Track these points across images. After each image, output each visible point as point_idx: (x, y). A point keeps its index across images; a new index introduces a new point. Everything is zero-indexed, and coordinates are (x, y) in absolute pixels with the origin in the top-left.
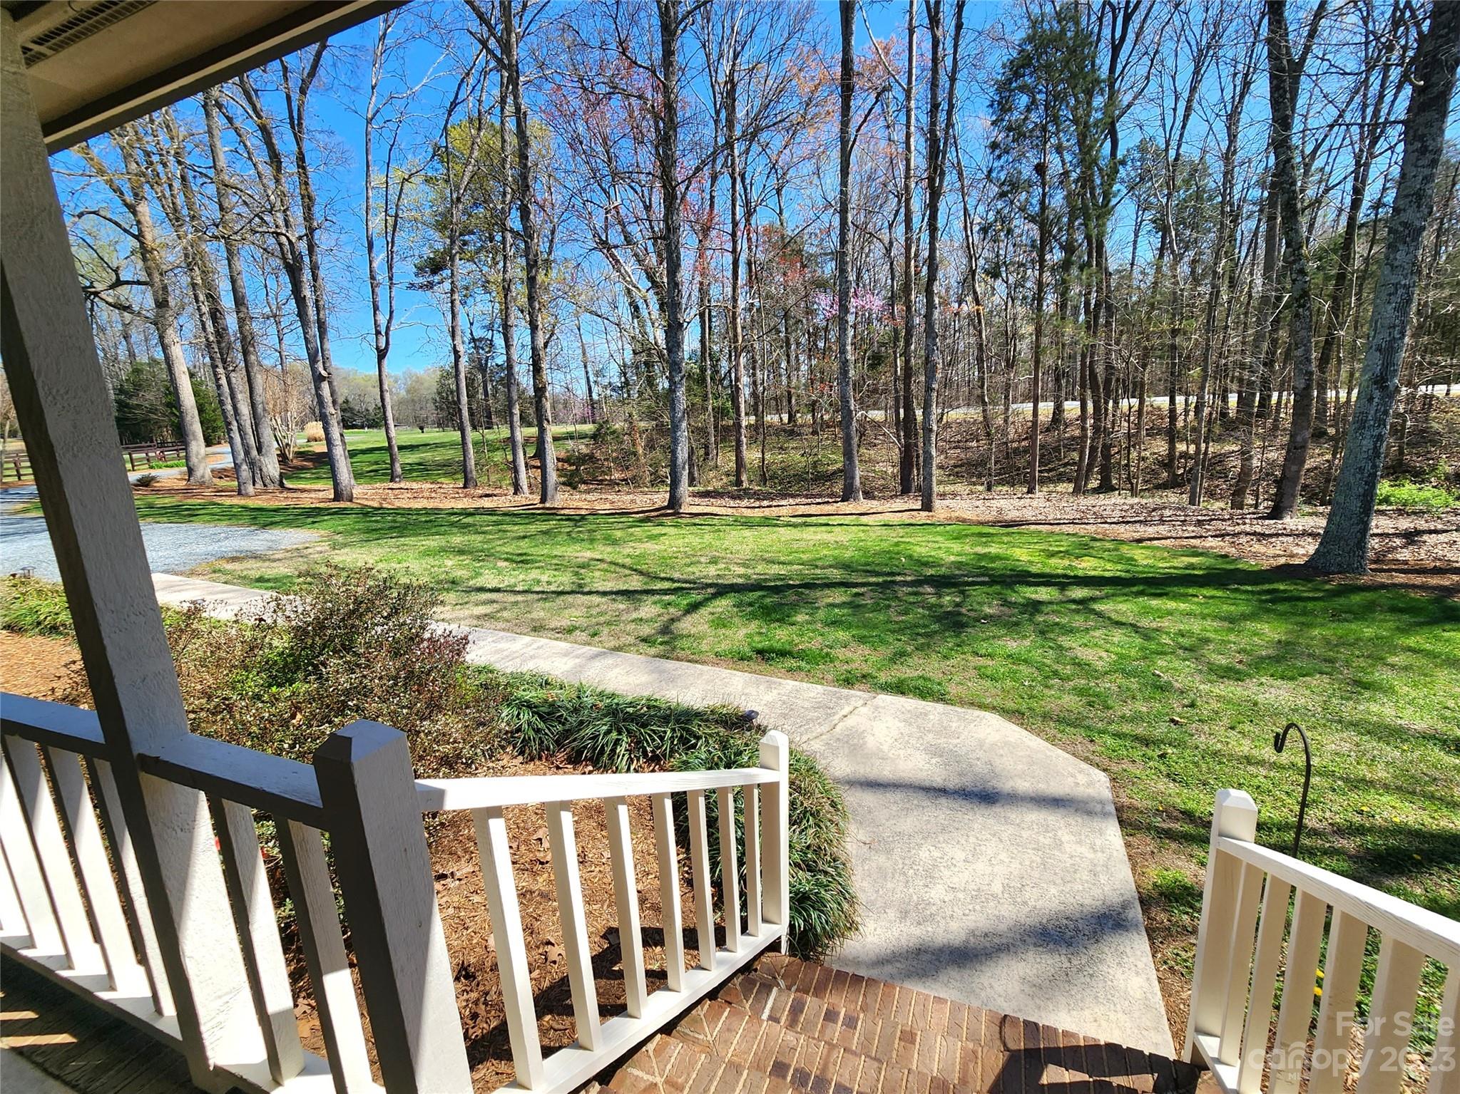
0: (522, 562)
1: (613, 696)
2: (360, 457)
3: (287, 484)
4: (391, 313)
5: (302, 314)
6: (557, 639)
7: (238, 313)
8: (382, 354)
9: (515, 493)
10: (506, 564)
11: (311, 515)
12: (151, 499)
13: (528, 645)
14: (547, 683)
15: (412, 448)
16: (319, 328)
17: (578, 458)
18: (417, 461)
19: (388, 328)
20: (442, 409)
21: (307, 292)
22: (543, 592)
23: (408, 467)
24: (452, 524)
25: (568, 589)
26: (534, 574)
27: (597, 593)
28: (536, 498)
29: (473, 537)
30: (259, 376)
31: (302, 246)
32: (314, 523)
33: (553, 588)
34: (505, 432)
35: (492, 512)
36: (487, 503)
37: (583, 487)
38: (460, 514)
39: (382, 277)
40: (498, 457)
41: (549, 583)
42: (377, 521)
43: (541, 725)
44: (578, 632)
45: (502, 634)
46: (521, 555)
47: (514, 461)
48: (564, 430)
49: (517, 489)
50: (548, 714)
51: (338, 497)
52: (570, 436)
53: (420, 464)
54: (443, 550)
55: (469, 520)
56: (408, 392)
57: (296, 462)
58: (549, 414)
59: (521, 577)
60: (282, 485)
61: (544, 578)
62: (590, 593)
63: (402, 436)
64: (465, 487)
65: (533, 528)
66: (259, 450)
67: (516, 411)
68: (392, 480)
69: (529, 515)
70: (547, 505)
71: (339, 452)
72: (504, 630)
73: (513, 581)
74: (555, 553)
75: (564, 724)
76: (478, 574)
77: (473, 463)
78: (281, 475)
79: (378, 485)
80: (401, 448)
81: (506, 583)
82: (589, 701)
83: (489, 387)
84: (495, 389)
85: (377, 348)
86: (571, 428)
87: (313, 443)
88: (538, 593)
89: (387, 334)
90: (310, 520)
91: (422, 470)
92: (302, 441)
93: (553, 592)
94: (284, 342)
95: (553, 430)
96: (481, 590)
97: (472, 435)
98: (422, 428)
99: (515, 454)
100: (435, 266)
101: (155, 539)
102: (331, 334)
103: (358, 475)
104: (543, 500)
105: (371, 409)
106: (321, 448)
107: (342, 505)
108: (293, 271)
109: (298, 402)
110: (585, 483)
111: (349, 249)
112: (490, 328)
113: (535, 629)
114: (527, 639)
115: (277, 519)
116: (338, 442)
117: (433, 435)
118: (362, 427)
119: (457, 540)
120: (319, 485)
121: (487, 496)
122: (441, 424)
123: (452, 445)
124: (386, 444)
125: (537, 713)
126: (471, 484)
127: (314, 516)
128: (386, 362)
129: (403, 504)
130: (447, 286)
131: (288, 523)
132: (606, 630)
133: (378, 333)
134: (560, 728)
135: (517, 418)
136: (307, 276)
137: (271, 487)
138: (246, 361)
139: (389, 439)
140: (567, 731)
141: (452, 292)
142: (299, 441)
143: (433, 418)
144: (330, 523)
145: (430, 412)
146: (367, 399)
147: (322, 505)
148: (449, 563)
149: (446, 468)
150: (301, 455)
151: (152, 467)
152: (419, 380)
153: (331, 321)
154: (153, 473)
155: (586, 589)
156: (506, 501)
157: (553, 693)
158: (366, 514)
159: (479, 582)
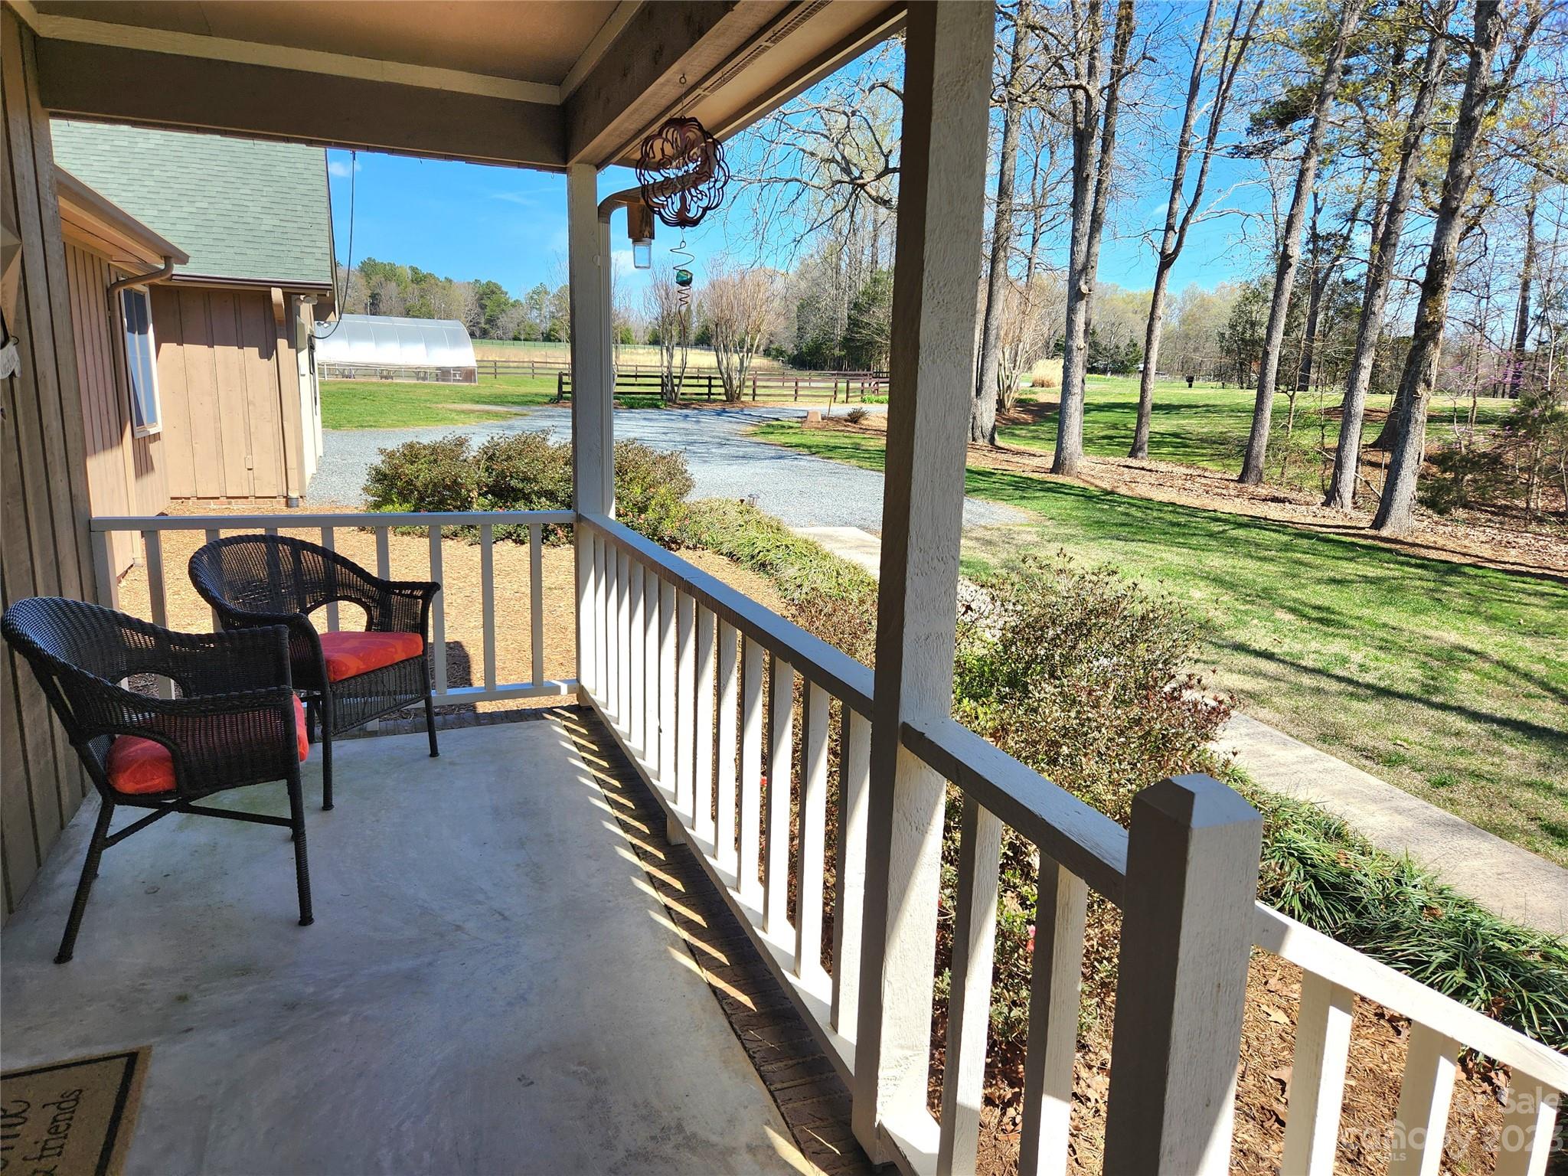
0: (1320, 620)
1: (1465, 905)
2: (1095, 415)
3: (999, 441)
4: (1198, 195)
5: (1077, 204)
6: (1363, 768)
7: (999, 204)
8: (1167, 261)
9: (1327, 504)
10: (1289, 617)
11: (1022, 487)
12: (858, 438)
13: (1306, 761)
14: (1339, 836)
15: (1168, 409)
16: (1093, 221)
17: (1463, 459)
18: (1175, 429)
19: (1186, 220)
20: (1229, 351)
21: (1092, 171)
22: (1350, 681)
23: (1158, 438)
24: (1211, 535)
25: (1401, 688)
26: (1337, 646)
27: (1461, 710)
28: (1365, 519)
29: (1241, 563)
30: (1002, 291)
31: (1100, 104)
32: (1023, 498)
33: (1369, 678)
34: (1334, 397)
35: (1281, 526)
36: (1274, 512)
37: (1460, 513)
38: (1226, 521)
39: (1198, 141)
40: (1308, 439)
41: (1363, 668)
42: (1102, 510)
43: (1317, 900)
44: (1405, 769)
45: (1265, 728)
46: (1319, 608)
47: (1339, 450)
48: (1449, 404)
49: (1331, 495)
50: (1334, 886)
51: (1058, 467)
52: (1460, 417)
53: (1176, 435)
54: (1191, 574)
55: (1241, 533)
56: (1183, 322)
57: (1013, 413)
58: (1434, 371)
59: (1314, 645)
60: (992, 440)
61: (1357, 657)
62: (1444, 707)
63: (1165, 389)
64: (1241, 479)
65: (1349, 569)
66: (979, 391)
67: (1367, 362)
68: (1133, 454)
69: (1347, 545)
70: (1385, 533)
71: (1075, 405)
72: (1268, 723)
73: (1297, 647)
74: (1384, 619)
75: (1359, 915)
76: (1241, 623)
77: (1264, 441)
78: (994, 428)
79: (1111, 459)
80: (1156, 407)
81: (1286, 648)
82: (1418, 897)
83: (1320, 317)
84: (1330, 323)
85: (1162, 253)
86: (1464, 402)
87: (1037, 389)
88: (1340, 679)
89: (1182, 229)
90: (1018, 493)
91: (1180, 444)
92: (1025, 385)
93: (1368, 686)
94: (1039, 244)
95: (1432, 401)
96: (1241, 648)
97: (1276, 398)
98: (1190, 380)
99: (1343, 436)
100: (1285, 114)
101: (857, 487)
102: (1105, 232)
103: (1088, 441)
104: (1379, 522)
105: (1122, 346)
106: (1050, 396)
107: (1060, 479)
108: (1081, 139)
109: (1036, 329)
110: (1466, 506)
111: (1160, 100)
112: (1352, 218)
113: (1323, 738)
114: (1308, 751)
115: (982, 485)
116: (1077, 390)
117: (1206, 391)
118: (1104, 372)
119: (1216, 561)
120: (1035, 448)
121: (1275, 500)
122: (1221, 376)
123: (1234, 411)
124: (1137, 400)
125: (1315, 878)
126: (1253, 476)
127: (1023, 490)
128: (1169, 273)
129: (1143, 490)
130: (1297, 147)
131: (995, 494)
132: (1466, 785)
133: (1169, 228)
134: (1351, 918)
135: (1365, 376)
136: (1095, 148)
137: (980, 442)
138: (993, 269)
139: (1143, 390)
140: (1363, 929)
141: (1306, 156)
142: (1022, 385)
143: (1209, 365)
144: (1041, 503)
145: (1211, 354)
146: (1122, 331)
147: (1035, 476)
148: (1197, 594)
149: (1216, 445)
150: (1021, 403)
151: (863, 401)
152: (1204, 305)
153: (1109, 213)
154: (865, 407)
155: (1438, 699)
156: (1308, 512)
157: (1352, 855)
158: (1090, 498)
159: (1241, 636)
